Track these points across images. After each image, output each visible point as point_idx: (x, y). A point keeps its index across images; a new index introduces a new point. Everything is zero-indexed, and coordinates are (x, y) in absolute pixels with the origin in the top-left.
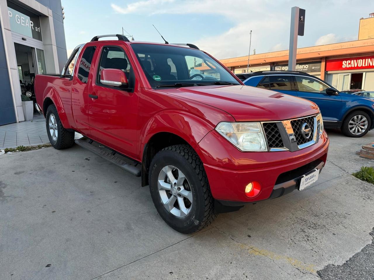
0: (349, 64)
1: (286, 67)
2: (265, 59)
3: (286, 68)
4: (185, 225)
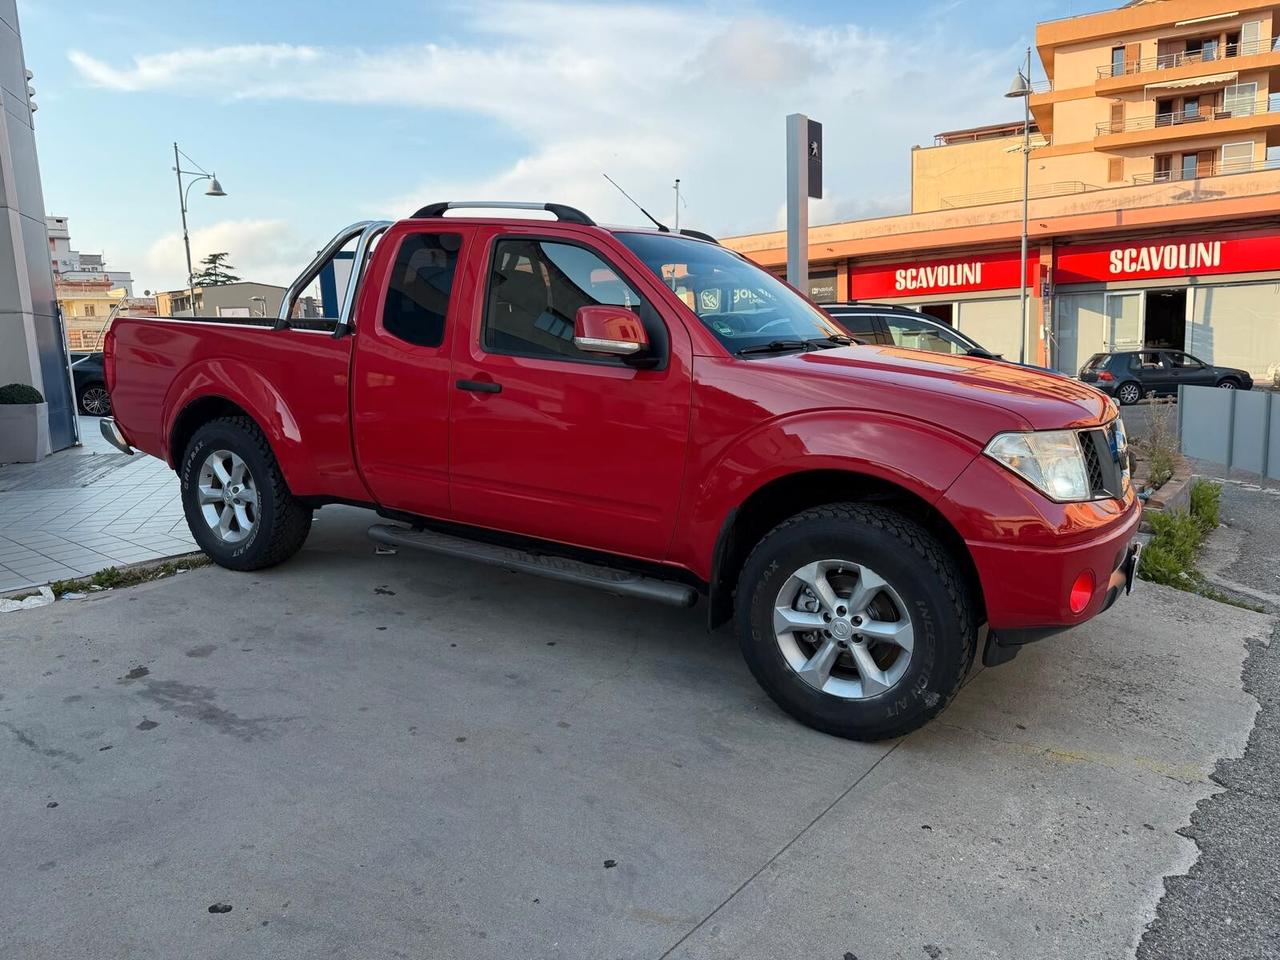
0: (914, 278)
4: (891, 715)
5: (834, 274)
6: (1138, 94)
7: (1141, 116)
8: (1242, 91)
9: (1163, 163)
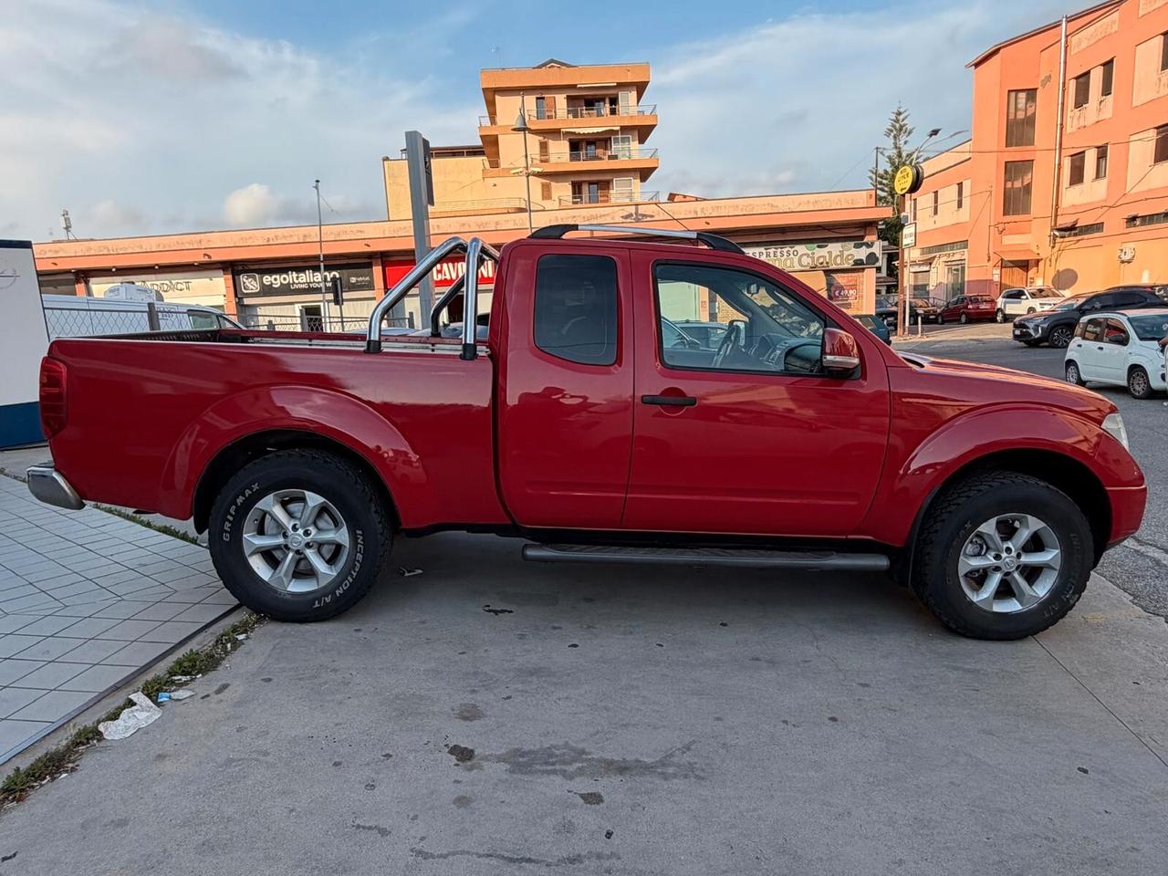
1: (274, 277)
2: (208, 252)
3: (275, 279)
4: (1047, 616)
5: (370, 266)
6: (556, 135)
7: (560, 152)
8: (623, 140)
9: (577, 189)
